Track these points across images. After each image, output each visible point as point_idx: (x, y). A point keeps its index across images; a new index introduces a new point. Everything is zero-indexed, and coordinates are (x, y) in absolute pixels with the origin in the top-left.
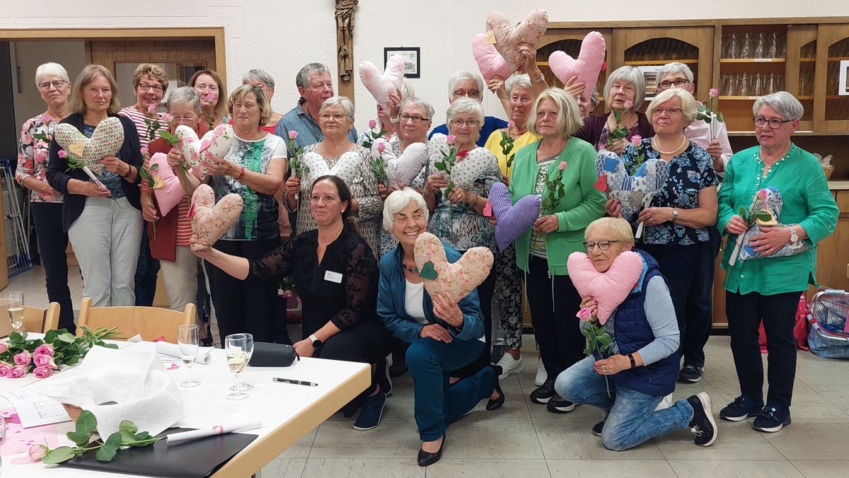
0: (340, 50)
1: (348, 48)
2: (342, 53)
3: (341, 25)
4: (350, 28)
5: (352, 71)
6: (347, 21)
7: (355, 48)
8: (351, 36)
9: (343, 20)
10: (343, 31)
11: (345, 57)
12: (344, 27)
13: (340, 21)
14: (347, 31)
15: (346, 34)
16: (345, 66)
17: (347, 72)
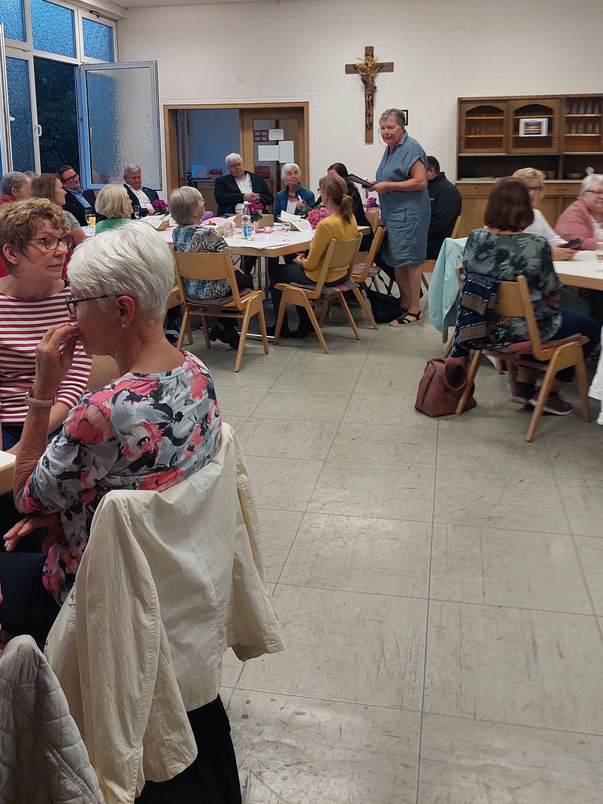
0: (366, 112)
1: (371, 111)
2: (368, 114)
3: (367, 99)
4: (372, 101)
5: (372, 123)
6: (371, 97)
7: (375, 111)
8: (373, 105)
9: (369, 97)
10: (369, 103)
11: (369, 116)
12: (369, 101)
13: (367, 97)
15: (370, 104)
16: (369, 120)
17: (370, 123)
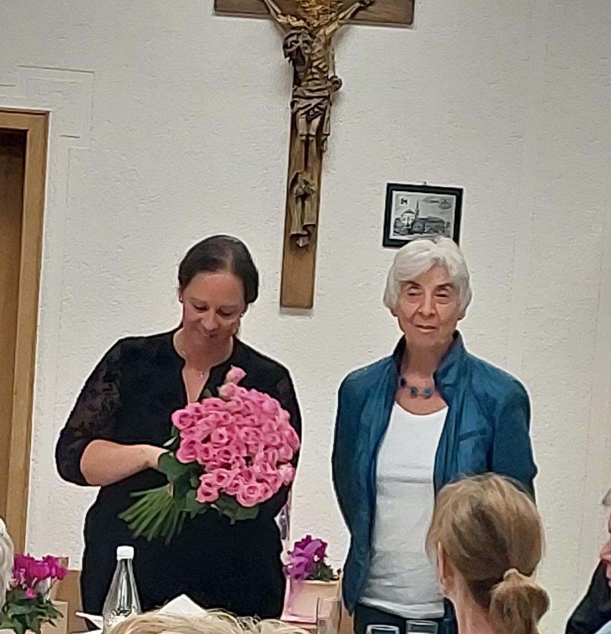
1: (312, 178)
2: (298, 188)
14: (314, 144)
15: (311, 149)
16: (303, 215)
